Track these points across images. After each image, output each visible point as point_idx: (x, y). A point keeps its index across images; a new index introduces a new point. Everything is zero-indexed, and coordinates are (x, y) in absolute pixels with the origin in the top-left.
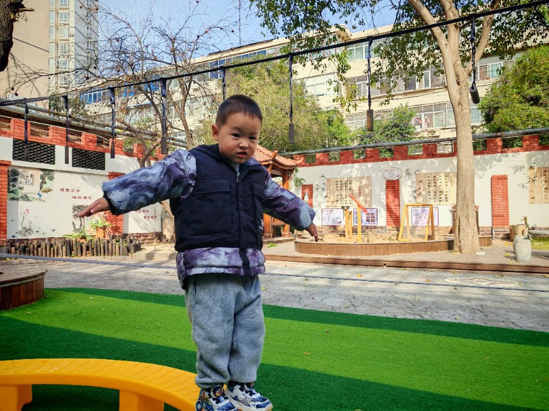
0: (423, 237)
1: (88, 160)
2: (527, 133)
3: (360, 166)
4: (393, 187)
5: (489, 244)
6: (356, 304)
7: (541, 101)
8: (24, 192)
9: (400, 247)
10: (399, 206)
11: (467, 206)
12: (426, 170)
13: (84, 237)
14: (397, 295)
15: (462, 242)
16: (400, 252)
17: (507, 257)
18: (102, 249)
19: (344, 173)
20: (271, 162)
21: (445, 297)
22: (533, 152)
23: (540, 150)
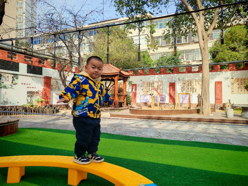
0: (186, 108)
1: (34, 70)
2: (231, 63)
3: (158, 76)
4: (172, 85)
5: (214, 111)
6: (161, 135)
7: (236, 49)
8: (4, 84)
9: (177, 112)
10: (175, 94)
11: (206, 94)
12: (187, 78)
13: (32, 106)
14: (178, 132)
15: (204, 110)
16: (177, 114)
17: (223, 116)
18: (41, 111)
19: (151, 79)
20: (119, 73)
21: (199, 132)
22: (233, 71)
23: (236, 70)
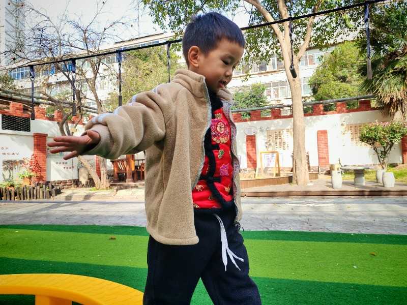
0: (272, 174)
1: (15, 124)
2: (339, 101)
4: (251, 140)
7: (347, 80)
9: (256, 182)
10: (256, 153)
11: (301, 152)
12: (273, 127)
13: (12, 186)
14: (252, 216)
15: (298, 177)
16: (256, 185)
17: (327, 186)
18: (28, 194)
21: (285, 215)
22: (343, 114)
23: (348, 112)
